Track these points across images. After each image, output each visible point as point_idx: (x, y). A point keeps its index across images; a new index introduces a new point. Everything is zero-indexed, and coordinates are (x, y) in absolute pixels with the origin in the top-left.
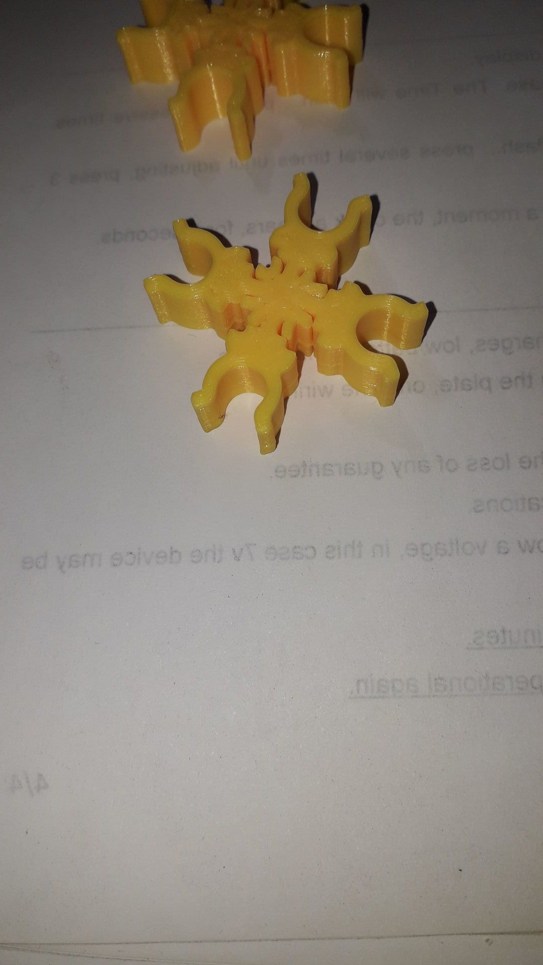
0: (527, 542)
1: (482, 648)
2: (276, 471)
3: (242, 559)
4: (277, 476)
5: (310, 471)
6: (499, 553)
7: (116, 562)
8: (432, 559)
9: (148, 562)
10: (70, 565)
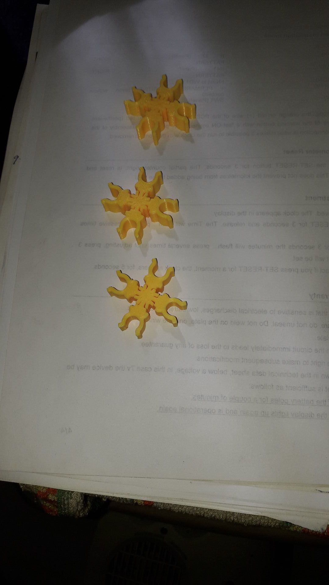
0: (211, 370)
1: (195, 400)
2: (142, 344)
3: (130, 370)
4: (142, 346)
5: (152, 345)
6: (203, 373)
7: (94, 369)
8: (184, 374)
9: (103, 369)
10: (81, 369)
